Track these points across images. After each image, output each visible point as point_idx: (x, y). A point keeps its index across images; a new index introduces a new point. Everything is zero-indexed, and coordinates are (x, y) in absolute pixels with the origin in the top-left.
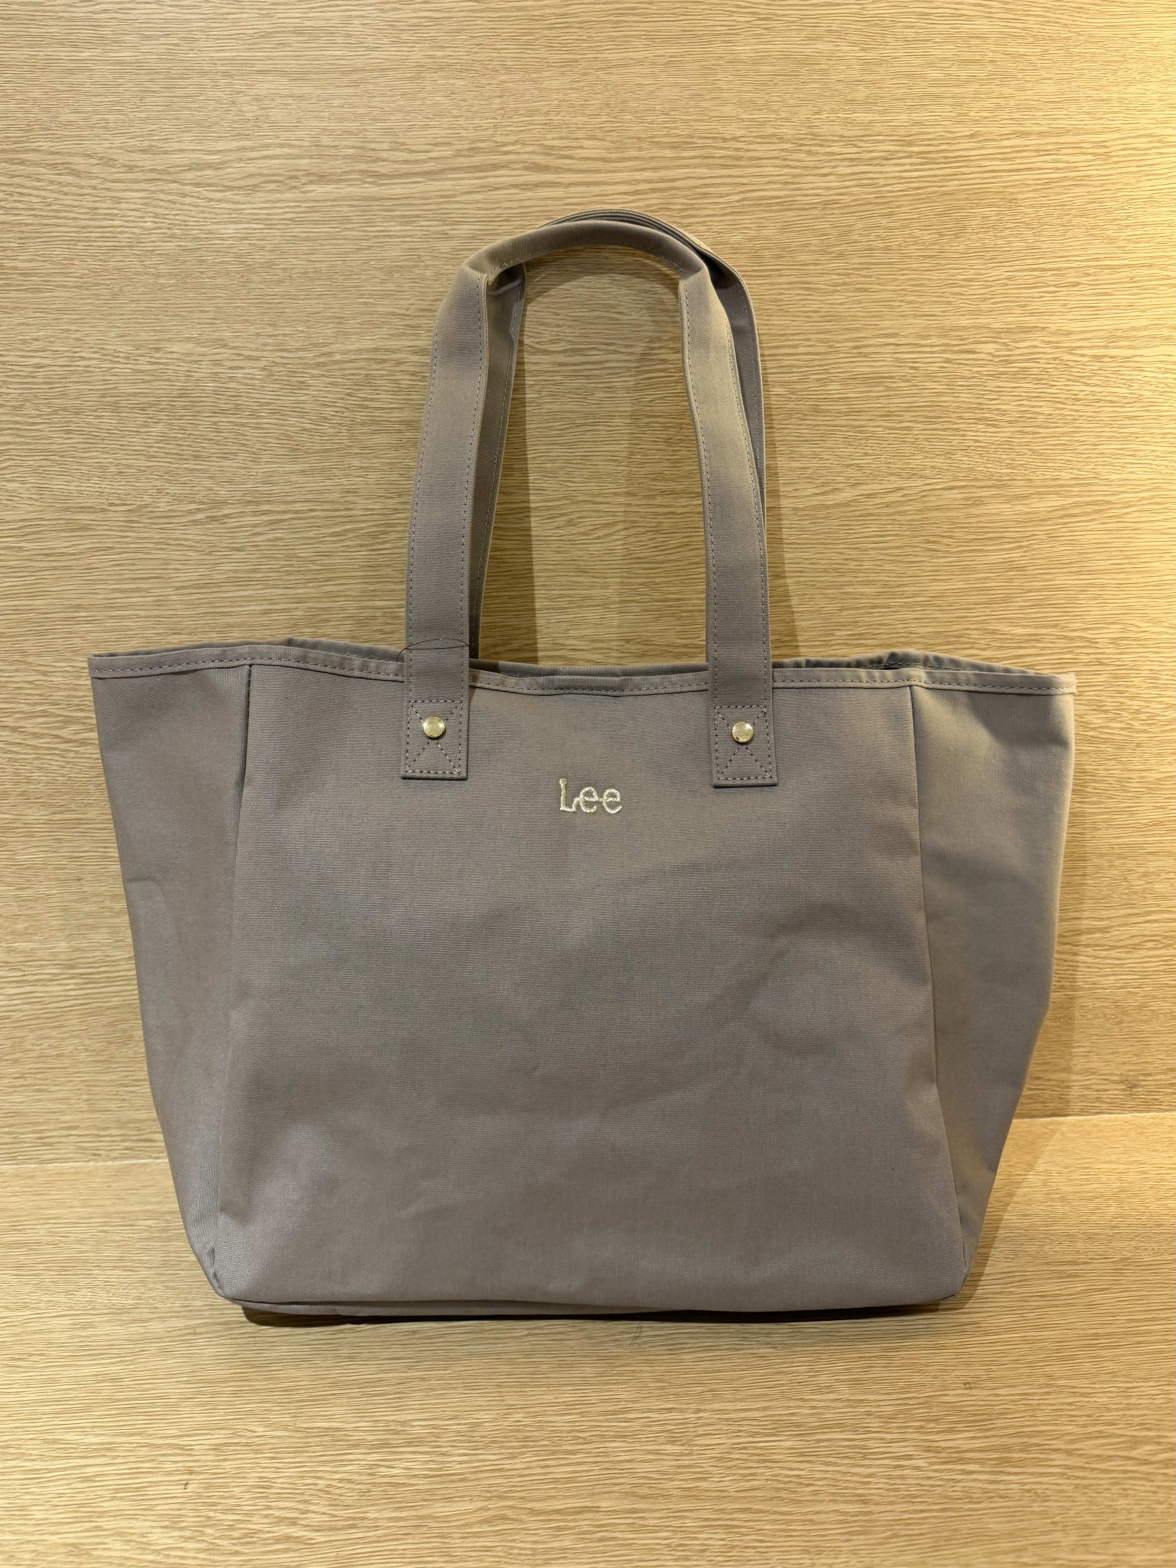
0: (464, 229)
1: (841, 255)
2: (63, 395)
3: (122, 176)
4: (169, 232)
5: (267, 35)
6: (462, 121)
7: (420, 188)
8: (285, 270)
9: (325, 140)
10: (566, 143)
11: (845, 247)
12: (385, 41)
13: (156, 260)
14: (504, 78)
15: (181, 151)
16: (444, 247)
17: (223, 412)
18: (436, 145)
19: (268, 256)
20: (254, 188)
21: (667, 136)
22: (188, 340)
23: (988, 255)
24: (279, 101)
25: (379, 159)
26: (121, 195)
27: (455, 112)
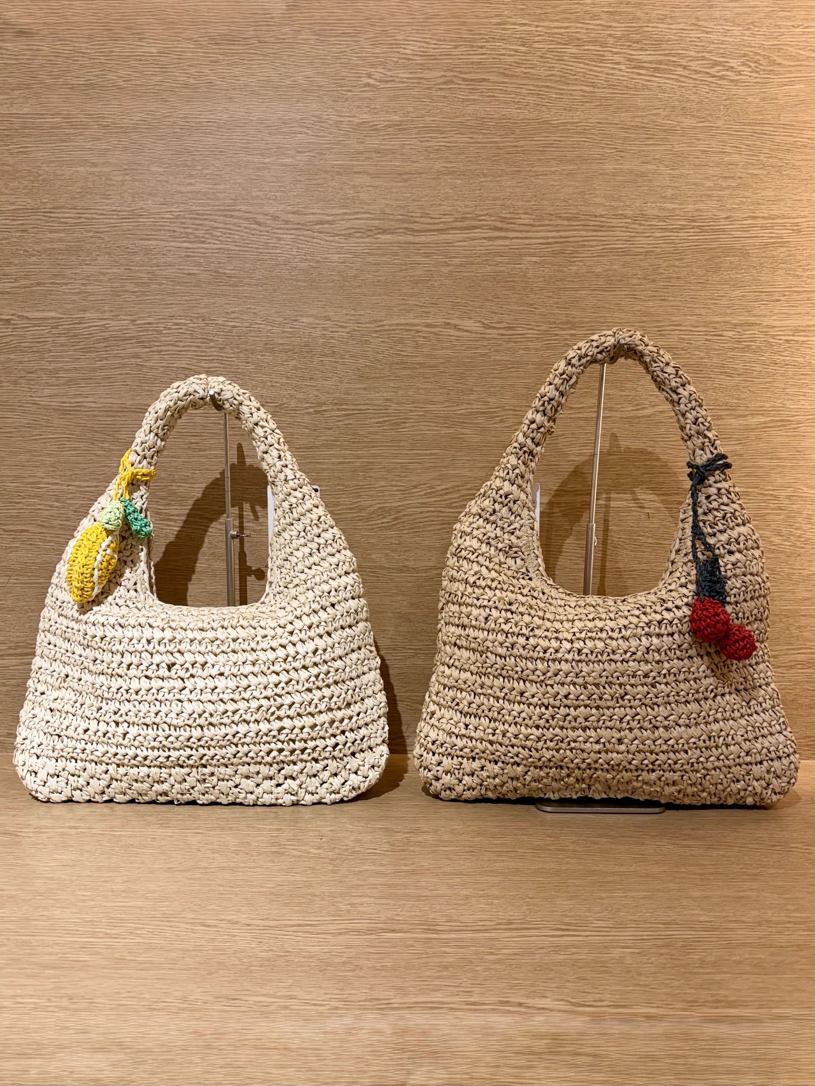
0: (456, 261)
1: (654, 281)
2: (246, 343)
3: (282, 226)
4: (305, 258)
5: (361, 153)
6: (459, 203)
7: (435, 238)
8: (362, 280)
9: (388, 211)
10: (512, 216)
11: (656, 276)
12: (422, 158)
13: (297, 272)
14: (482, 179)
15: (313, 214)
16: (445, 270)
17: (326, 355)
18: (444, 215)
19: (355, 272)
20: (350, 235)
21: (565, 213)
22: (311, 316)
23: (732, 283)
24: (365, 188)
25: (415, 222)
26: (280, 236)
27: (456, 198)
